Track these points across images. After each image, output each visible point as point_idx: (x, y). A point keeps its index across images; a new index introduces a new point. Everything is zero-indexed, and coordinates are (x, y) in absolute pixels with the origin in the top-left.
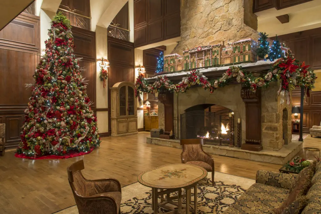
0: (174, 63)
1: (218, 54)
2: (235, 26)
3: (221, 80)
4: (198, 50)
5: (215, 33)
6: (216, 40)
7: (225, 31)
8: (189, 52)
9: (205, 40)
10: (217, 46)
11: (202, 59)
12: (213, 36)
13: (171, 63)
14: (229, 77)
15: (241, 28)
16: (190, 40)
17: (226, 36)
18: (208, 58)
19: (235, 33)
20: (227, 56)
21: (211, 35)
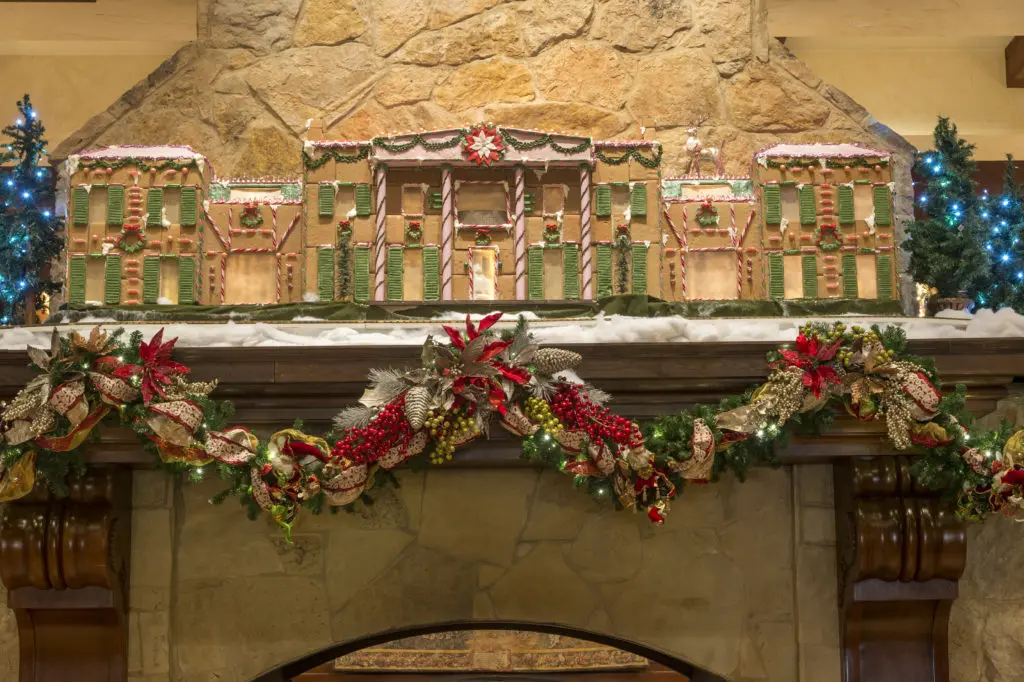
0: (188, 228)
1: (639, 218)
2: (706, 32)
3: (739, 420)
4: (467, 152)
5: (540, 49)
6: (550, 108)
7: (623, 49)
8: (381, 155)
9: (447, 82)
10: (630, 149)
11: (500, 234)
12: (524, 66)
13: (155, 227)
14: (813, 402)
15: (746, 60)
16: (298, 55)
17: (634, 93)
18: (552, 230)
19: (708, 83)
20: (715, 244)
21: (505, 59)
